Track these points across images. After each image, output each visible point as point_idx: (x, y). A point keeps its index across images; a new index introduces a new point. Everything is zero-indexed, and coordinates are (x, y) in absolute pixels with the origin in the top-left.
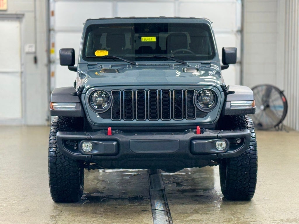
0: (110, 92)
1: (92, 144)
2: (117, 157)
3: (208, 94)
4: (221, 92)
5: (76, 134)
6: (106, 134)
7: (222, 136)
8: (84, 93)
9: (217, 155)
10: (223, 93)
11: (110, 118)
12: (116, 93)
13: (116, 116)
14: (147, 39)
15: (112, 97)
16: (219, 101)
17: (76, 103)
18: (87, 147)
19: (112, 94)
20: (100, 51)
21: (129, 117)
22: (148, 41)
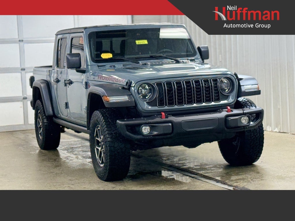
0: (154, 84)
1: (150, 127)
2: (172, 135)
3: (225, 81)
4: (235, 79)
5: (135, 120)
6: (161, 118)
7: (247, 112)
8: (133, 87)
9: (244, 127)
10: (237, 80)
11: (156, 106)
12: (159, 85)
13: (161, 104)
14: (140, 42)
15: (157, 88)
16: (235, 86)
17: (129, 95)
18: (146, 130)
19: (156, 86)
20: (104, 54)
21: (171, 103)
22: (141, 44)
